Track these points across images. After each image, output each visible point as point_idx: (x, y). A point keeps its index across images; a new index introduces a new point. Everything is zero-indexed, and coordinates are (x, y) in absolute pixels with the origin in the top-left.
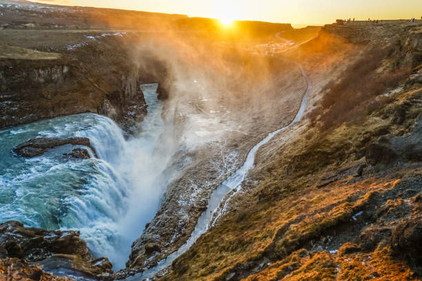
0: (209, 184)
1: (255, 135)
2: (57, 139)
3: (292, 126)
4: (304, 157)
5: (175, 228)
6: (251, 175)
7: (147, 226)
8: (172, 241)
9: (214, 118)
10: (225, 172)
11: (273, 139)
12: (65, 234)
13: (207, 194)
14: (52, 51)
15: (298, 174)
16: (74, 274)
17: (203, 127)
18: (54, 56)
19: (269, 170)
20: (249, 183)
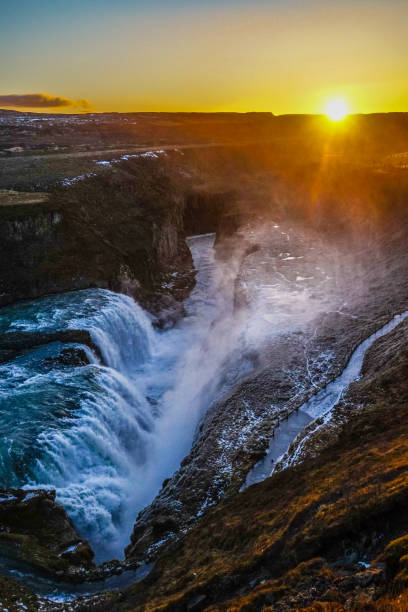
0: (277, 409)
1: (370, 320)
2: (37, 333)
5: (206, 489)
6: (353, 393)
7: (166, 483)
8: (199, 514)
9: (301, 290)
10: (307, 388)
11: (401, 325)
12: (29, 496)
13: (269, 429)
14: (37, 190)
18: (39, 198)
19: (386, 383)
20: (348, 408)
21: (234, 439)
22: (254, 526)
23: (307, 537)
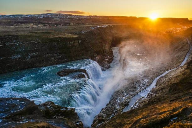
0: (132, 93)
1: (159, 72)
2: (73, 69)
3: (178, 68)
5: (112, 112)
6: (153, 91)
7: (102, 109)
8: (110, 118)
9: (141, 63)
10: (141, 89)
11: (167, 74)
12: (69, 109)
13: (130, 98)
14: (76, 34)
15: (174, 92)
16: (65, 127)
17: (135, 67)
18: (76, 36)
19: (162, 89)
20: (151, 94)
21: (120, 100)
22: (124, 123)
23: (137, 127)
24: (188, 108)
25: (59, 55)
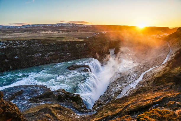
0: (124, 84)
1: (145, 68)
2: (80, 65)
3: (161, 66)
4: (160, 78)
5: (108, 98)
6: (140, 83)
7: (101, 96)
8: (107, 103)
9: (131, 61)
10: (131, 81)
11: (152, 70)
12: (76, 95)
13: (122, 88)
14: (82, 38)
15: (157, 85)
16: (73, 108)
17: (127, 64)
18: (82, 40)
19: (147, 82)
20: (139, 86)
21: (115, 89)
22: (117, 107)
23: (127, 111)
24: (167, 97)
25: (69, 55)
